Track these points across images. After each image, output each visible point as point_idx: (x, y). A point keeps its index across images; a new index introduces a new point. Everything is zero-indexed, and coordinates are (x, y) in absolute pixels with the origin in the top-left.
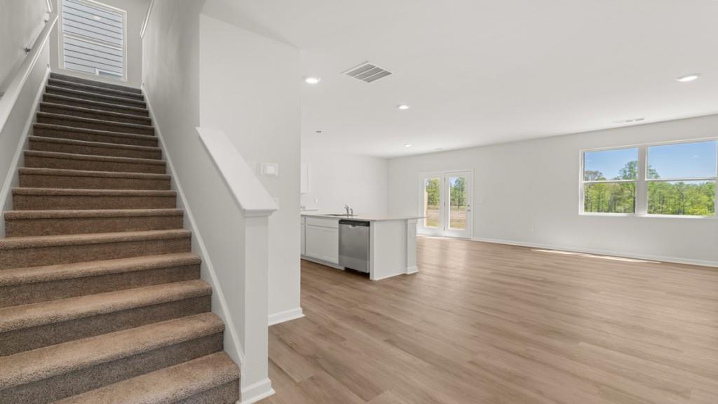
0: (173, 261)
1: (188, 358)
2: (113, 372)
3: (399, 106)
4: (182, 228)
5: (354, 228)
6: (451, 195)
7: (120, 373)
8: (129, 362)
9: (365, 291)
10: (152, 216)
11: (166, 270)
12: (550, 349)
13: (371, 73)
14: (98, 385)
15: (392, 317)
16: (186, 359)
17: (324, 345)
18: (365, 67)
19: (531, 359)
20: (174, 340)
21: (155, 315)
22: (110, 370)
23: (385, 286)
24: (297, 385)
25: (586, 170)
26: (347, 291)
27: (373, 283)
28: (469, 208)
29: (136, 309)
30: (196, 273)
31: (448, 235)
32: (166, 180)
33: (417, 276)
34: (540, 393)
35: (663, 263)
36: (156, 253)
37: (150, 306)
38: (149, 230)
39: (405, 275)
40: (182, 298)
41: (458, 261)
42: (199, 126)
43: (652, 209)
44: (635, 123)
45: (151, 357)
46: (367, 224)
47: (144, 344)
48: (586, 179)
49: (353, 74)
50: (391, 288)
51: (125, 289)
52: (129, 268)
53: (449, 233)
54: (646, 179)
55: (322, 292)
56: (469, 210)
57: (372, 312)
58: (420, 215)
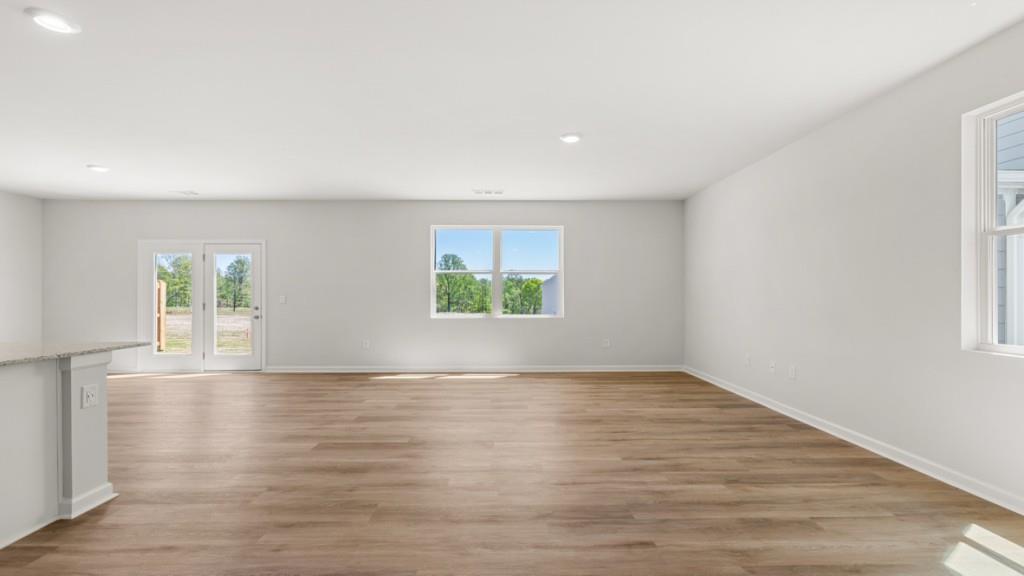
6: (220, 289)
28: (257, 313)
31: (210, 367)
35: (522, 375)
44: (492, 196)
53: (215, 362)
56: (257, 317)
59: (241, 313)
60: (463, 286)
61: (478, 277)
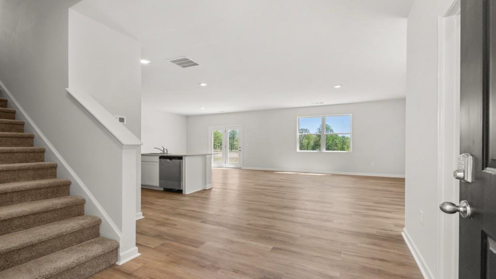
0: (49, 183)
1: (76, 243)
2: (21, 256)
3: (200, 83)
4: (43, 161)
5: (171, 161)
7: (27, 256)
8: (34, 249)
9: (182, 200)
10: (17, 152)
11: (43, 190)
12: (283, 214)
13: (185, 63)
14: (10, 266)
15: (202, 211)
16: (74, 244)
17: (163, 229)
18: (183, 59)
19: (275, 219)
20: (67, 231)
21: (43, 219)
22: (20, 255)
23: (194, 197)
24: (154, 249)
25: (300, 128)
26: (169, 201)
27: (185, 196)
28: (240, 149)
29: (27, 215)
30: (66, 191)
31: (227, 166)
32: (20, 125)
33: (213, 190)
34: (279, 230)
35: (333, 175)
36: (28, 179)
37: (38, 213)
38: (15, 163)
39: (205, 190)
40: (64, 206)
41: (235, 181)
42: (68, 87)
43: (328, 149)
44: (320, 104)
45: (49, 244)
46: (180, 158)
47: (45, 235)
48: (300, 133)
49: (174, 62)
50: (198, 197)
51: (8, 205)
52: (12, 189)
53: (229, 165)
54: (325, 133)
55: (152, 204)
56: (240, 151)
57: (189, 210)
58: (209, 153)
59: (234, 151)
60: (331, 140)
61: (340, 136)
